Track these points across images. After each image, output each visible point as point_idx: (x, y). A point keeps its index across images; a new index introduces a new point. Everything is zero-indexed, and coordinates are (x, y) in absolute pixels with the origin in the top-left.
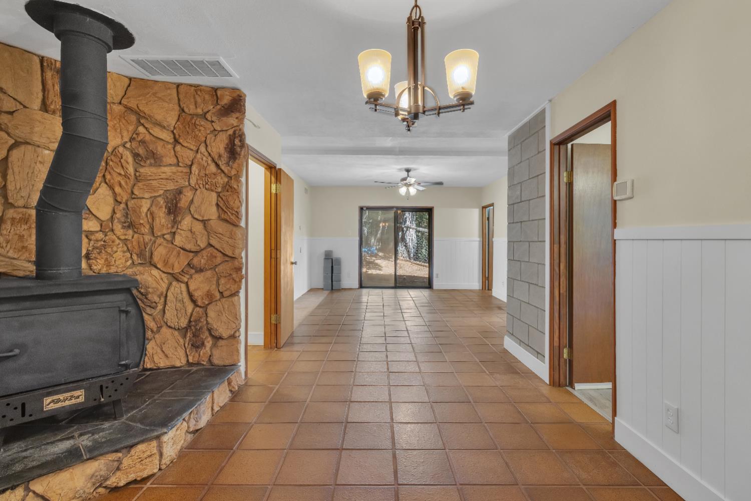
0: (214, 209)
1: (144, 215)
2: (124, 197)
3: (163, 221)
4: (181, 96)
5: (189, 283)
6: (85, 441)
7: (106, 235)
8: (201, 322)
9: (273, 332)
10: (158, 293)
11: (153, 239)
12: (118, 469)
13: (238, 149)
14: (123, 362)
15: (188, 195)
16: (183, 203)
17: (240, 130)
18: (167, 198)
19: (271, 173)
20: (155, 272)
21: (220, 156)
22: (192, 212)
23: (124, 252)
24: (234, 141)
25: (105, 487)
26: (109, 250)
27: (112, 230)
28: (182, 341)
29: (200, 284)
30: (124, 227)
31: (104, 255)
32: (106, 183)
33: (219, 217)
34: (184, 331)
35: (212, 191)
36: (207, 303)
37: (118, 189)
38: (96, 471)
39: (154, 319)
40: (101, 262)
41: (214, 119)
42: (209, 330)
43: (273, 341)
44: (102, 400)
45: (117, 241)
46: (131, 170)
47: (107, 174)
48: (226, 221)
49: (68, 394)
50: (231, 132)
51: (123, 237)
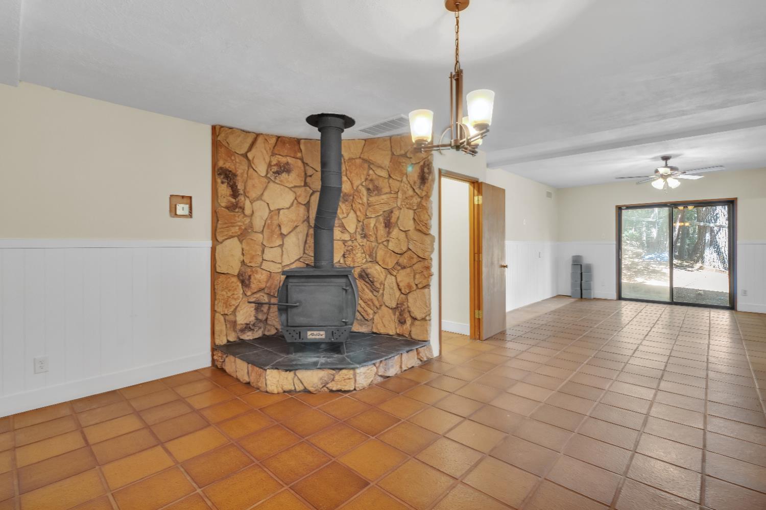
0: (412, 222)
1: (371, 228)
2: (362, 218)
3: (382, 232)
4: (392, 144)
5: (397, 276)
6: (322, 360)
7: (353, 243)
8: (404, 305)
9: (477, 325)
10: (380, 282)
11: (377, 244)
12: (333, 380)
13: (427, 175)
14: (344, 320)
15: (396, 213)
16: (393, 220)
17: (428, 160)
18: (385, 216)
19: (474, 188)
20: (378, 267)
21: (415, 183)
22: (399, 225)
23: (362, 253)
24: (424, 170)
25: (327, 388)
26: (354, 252)
27: (356, 239)
28: (393, 317)
29: (404, 277)
30: (362, 237)
31: (352, 256)
32: (353, 210)
33: (415, 228)
34: (394, 309)
35: (410, 209)
36: (408, 292)
37: (358, 213)
38: (323, 377)
39: (378, 299)
40: (350, 259)
41: (412, 156)
42: (409, 312)
43: (477, 333)
44: (333, 340)
45: (358, 246)
46: (365, 200)
47: (353, 204)
48: (419, 231)
49: (318, 332)
50: (422, 163)
51: (361, 244)
